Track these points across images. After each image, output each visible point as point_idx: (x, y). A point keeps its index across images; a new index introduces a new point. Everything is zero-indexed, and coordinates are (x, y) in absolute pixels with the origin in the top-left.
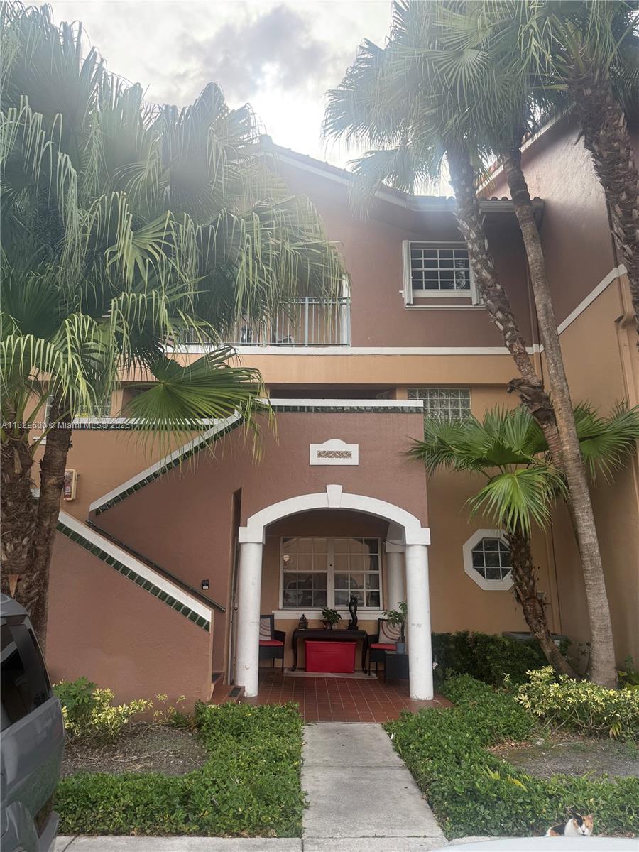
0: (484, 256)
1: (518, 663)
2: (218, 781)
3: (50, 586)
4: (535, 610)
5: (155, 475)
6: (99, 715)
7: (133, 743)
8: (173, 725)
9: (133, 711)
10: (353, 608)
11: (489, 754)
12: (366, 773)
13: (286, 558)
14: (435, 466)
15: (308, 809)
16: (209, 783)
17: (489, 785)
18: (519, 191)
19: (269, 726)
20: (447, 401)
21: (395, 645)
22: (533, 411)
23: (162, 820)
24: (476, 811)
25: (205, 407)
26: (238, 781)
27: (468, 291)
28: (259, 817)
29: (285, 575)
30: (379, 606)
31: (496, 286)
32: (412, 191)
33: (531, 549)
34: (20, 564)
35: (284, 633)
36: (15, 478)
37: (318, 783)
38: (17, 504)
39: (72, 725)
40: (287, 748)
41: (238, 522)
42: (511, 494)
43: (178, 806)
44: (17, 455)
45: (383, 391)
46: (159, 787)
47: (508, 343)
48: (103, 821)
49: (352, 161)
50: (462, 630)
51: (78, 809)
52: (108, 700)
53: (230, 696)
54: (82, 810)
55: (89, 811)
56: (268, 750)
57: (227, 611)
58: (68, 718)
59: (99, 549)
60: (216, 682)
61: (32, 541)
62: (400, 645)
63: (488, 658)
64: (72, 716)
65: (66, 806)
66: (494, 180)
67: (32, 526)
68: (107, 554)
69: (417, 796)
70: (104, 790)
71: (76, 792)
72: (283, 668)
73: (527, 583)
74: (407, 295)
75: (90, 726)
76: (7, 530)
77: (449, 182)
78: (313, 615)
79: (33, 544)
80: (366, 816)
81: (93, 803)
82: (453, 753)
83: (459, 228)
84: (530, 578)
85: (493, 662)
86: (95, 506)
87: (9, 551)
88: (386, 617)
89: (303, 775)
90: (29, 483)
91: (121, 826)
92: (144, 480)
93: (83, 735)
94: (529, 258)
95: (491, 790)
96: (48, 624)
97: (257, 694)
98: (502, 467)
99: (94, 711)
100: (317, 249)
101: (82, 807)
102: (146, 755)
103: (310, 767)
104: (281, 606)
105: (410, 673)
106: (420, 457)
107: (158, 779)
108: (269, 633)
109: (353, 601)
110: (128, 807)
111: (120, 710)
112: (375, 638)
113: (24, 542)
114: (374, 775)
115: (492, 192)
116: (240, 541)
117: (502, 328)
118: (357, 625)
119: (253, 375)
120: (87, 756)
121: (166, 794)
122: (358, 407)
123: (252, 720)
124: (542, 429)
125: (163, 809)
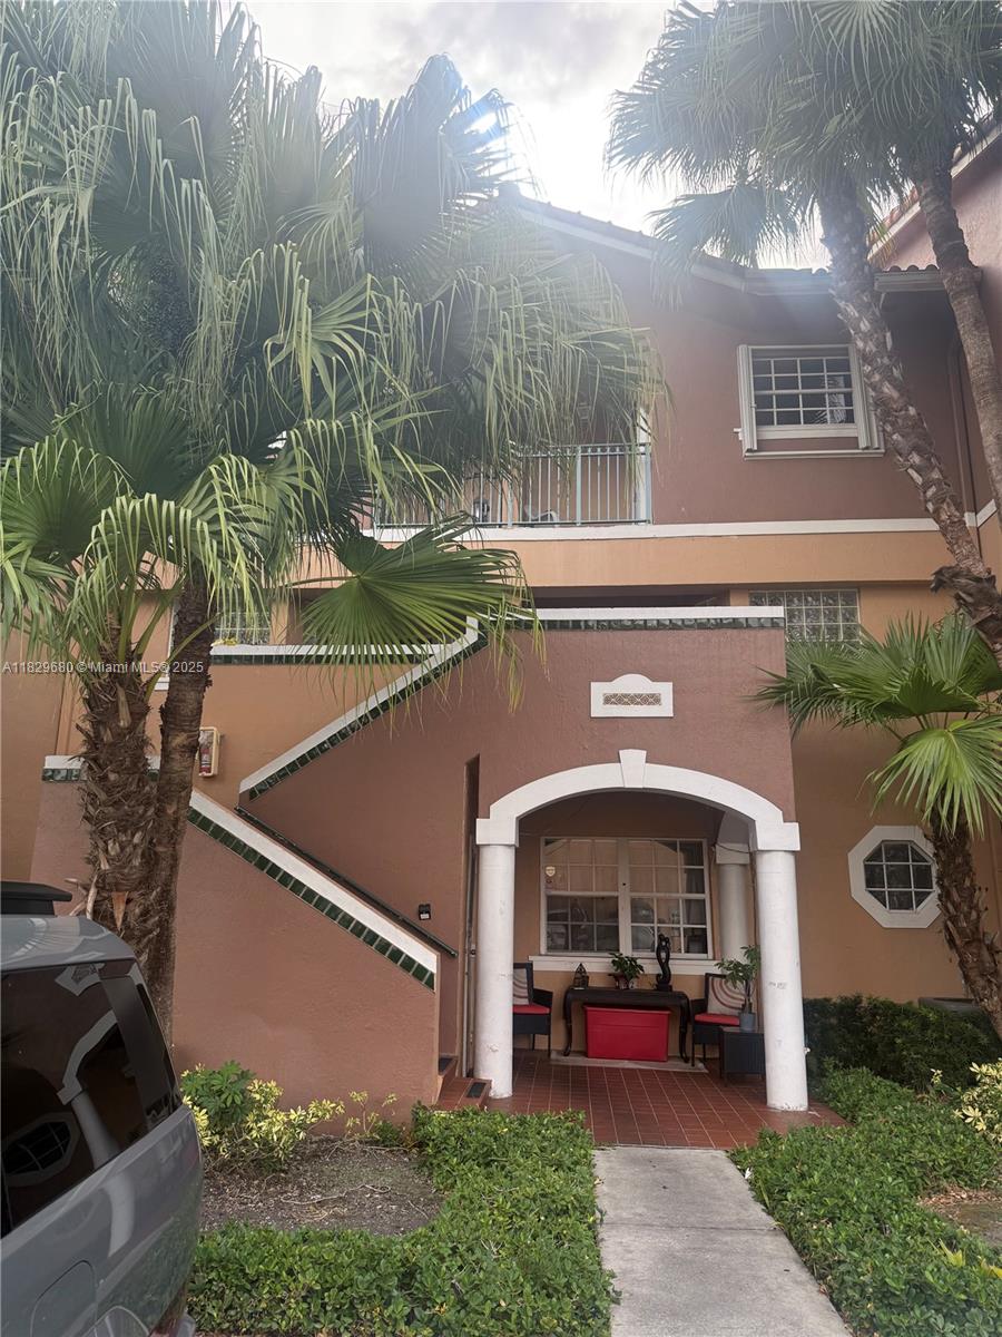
0: (886, 361)
1: (951, 1051)
2: (462, 1248)
3: (178, 911)
4: (980, 961)
5: (342, 734)
6: (259, 1125)
7: (314, 1171)
8: (376, 1143)
9: (313, 1120)
10: (663, 955)
11: (935, 1217)
12: (712, 1240)
13: (551, 871)
14: (804, 717)
15: (619, 1304)
16: (446, 1252)
17: (951, 1278)
18: (950, 243)
19: (537, 1150)
20: (818, 611)
21: (738, 1017)
22: (975, 621)
23: (368, 1317)
24: (929, 1325)
25: (430, 616)
26: (495, 1250)
27: (851, 425)
28: (537, 1318)
29: (550, 899)
30: (706, 951)
31: (907, 410)
32: (754, 261)
33: (973, 857)
34: (129, 874)
35: (550, 994)
36: (119, 735)
37: (630, 1256)
38: (124, 777)
39: (216, 1139)
40: (574, 1192)
41: (474, 810)
42: (946, 764)
43: (395, 1293)
44: (122, 698)
45: (708, 597)
46: (363, 1258)
47: (930, 507)
48: (269, 1314)
49: (654, 213)
50: (850, 994)
51: (227, 1292)
52: (273, 1099)
53: (469, 1096)
54: (234, 1293)
55: (246, 1295)
56: (542, 1195)
57: (461, 954)
58: (208, 1128)
59: (255, 852)
60: (445, 1072)
61: (148, 838)
62: (747, 1017)
63: (899, 1041)
64: (215, 1125)
65: (207, 1286)
66: (891, 240)
67: (149, 813)
68: (268, 861)
69: (809, 1287)
70: (271, 1261)
71: (223, 1263)
72: (549, 1051)
73: (967, 917)
74: (747, 434)
75: (245, 1143)
76: (108, 820)
77: (821, 240)
78: (597, 965)
79: (151, 842)
80: (722, 1323)
81: (252, 1283)
82: (869, 1212)
83: (839, 316)
84: (971, 908)
85: (908, 1050)
86: (248, 784)
87: (113, 853)
88: (718, 971)
89: (602, 1240)
90: (143, 743)
91: (300, 1324)
92: (324, 742)
93: (233, 1155)
94: (968, 358)
95: (956, 1287)
96: (175, 973)
97: (511, 1093)
98: (921, 717)
99: (251, 1118)
100: (612, 342)
101: (234, 1289)
102: (335, 1194)
103: (613, 1224)
104: (543, 950)
105: (769, 1066)
106: (780, 703)
107: (360, 1243)
108: (525, 992)
109: (664, 944)
110: (310, 1290)
111: (292, 1117)
112: (702, 1005)
113: (136, 839)
114: (726, 1243)
115: (890, 258)
116: (478, 843)
117: (919, 480)
118: (671, 983)
119: (506, 561)
120: (241, 1191)
121: (374, 1270)
122: (670, 620)
123: (510, 1138)
124: (994, 652)
125: (370, 1298)
